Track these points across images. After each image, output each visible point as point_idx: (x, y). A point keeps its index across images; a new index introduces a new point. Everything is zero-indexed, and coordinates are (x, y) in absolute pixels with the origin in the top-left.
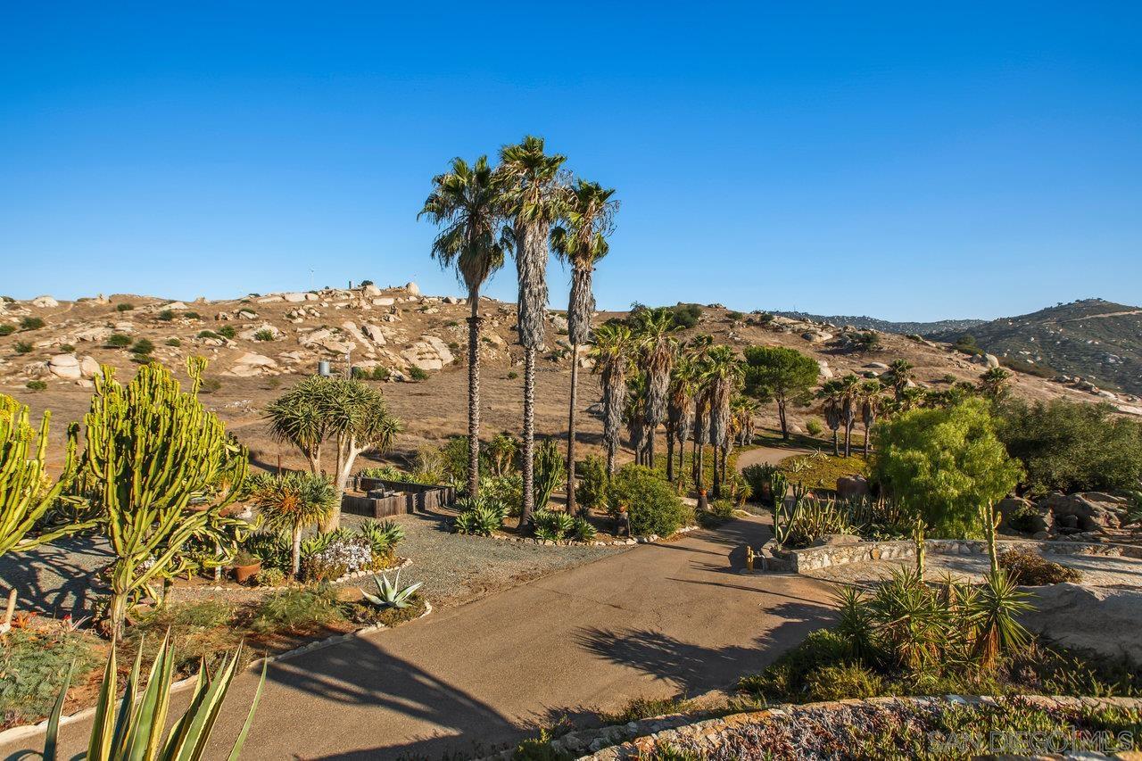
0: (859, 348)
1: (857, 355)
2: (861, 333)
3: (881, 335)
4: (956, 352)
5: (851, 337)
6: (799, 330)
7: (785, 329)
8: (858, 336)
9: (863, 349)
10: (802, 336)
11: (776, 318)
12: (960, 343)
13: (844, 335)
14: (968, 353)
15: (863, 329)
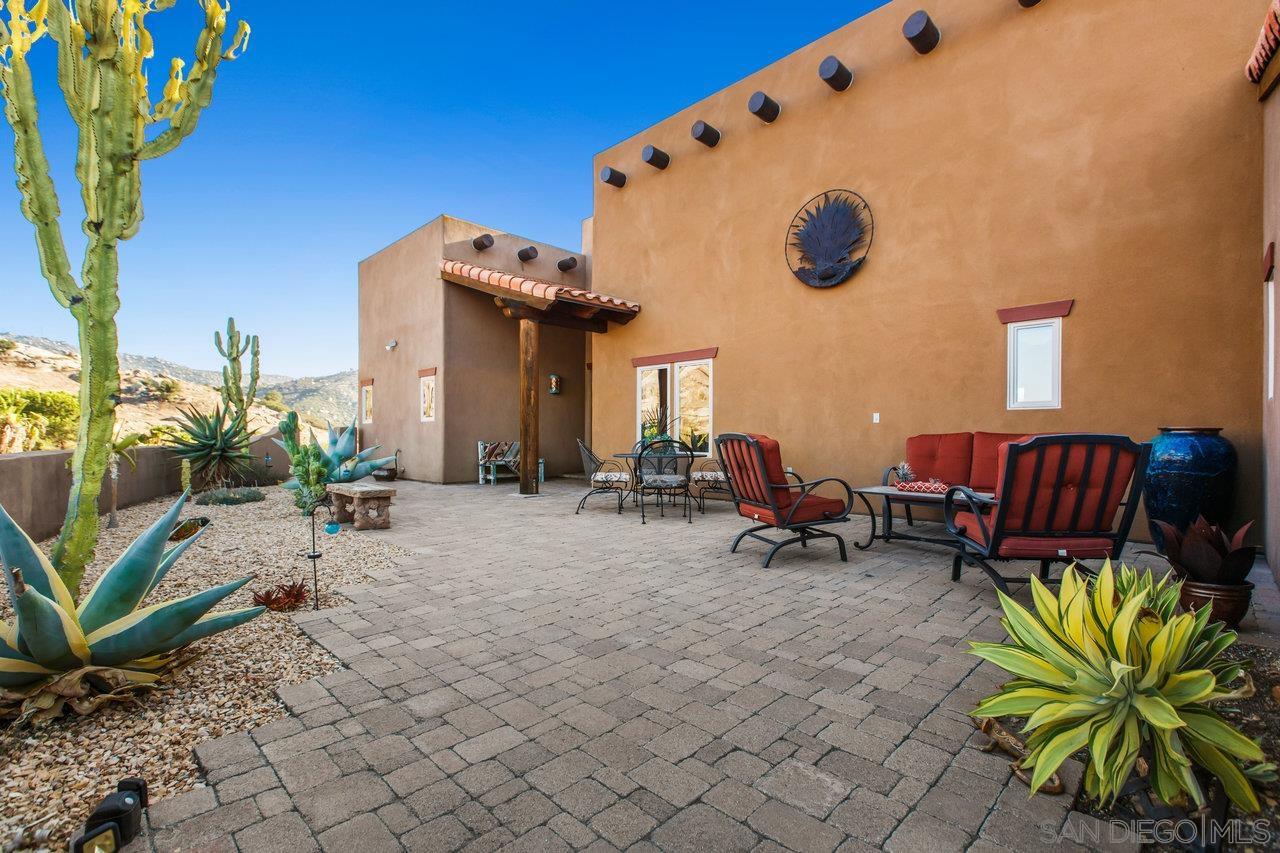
0: (156, 398)
1: (153, 405)
2: (159, 380)
3: (183, 384)
4: (264, 407)
5: (144, 383)
6: (64, 369)
7: (39, 363)
8: (155, 384)
9: (161, 399)
10: (71, 377)
11: (21, 347)
12: (268, 399)
13: (134, 380)
14: (276, 409)
15: (161, 376)
